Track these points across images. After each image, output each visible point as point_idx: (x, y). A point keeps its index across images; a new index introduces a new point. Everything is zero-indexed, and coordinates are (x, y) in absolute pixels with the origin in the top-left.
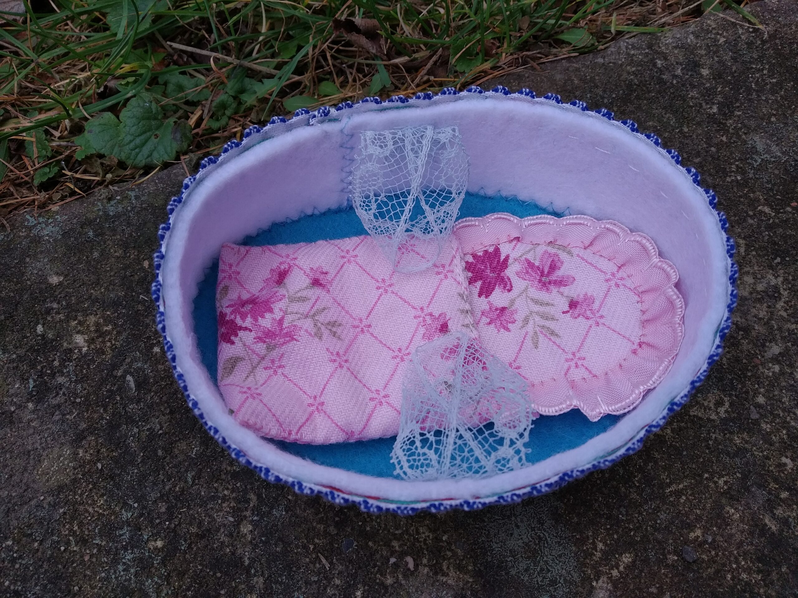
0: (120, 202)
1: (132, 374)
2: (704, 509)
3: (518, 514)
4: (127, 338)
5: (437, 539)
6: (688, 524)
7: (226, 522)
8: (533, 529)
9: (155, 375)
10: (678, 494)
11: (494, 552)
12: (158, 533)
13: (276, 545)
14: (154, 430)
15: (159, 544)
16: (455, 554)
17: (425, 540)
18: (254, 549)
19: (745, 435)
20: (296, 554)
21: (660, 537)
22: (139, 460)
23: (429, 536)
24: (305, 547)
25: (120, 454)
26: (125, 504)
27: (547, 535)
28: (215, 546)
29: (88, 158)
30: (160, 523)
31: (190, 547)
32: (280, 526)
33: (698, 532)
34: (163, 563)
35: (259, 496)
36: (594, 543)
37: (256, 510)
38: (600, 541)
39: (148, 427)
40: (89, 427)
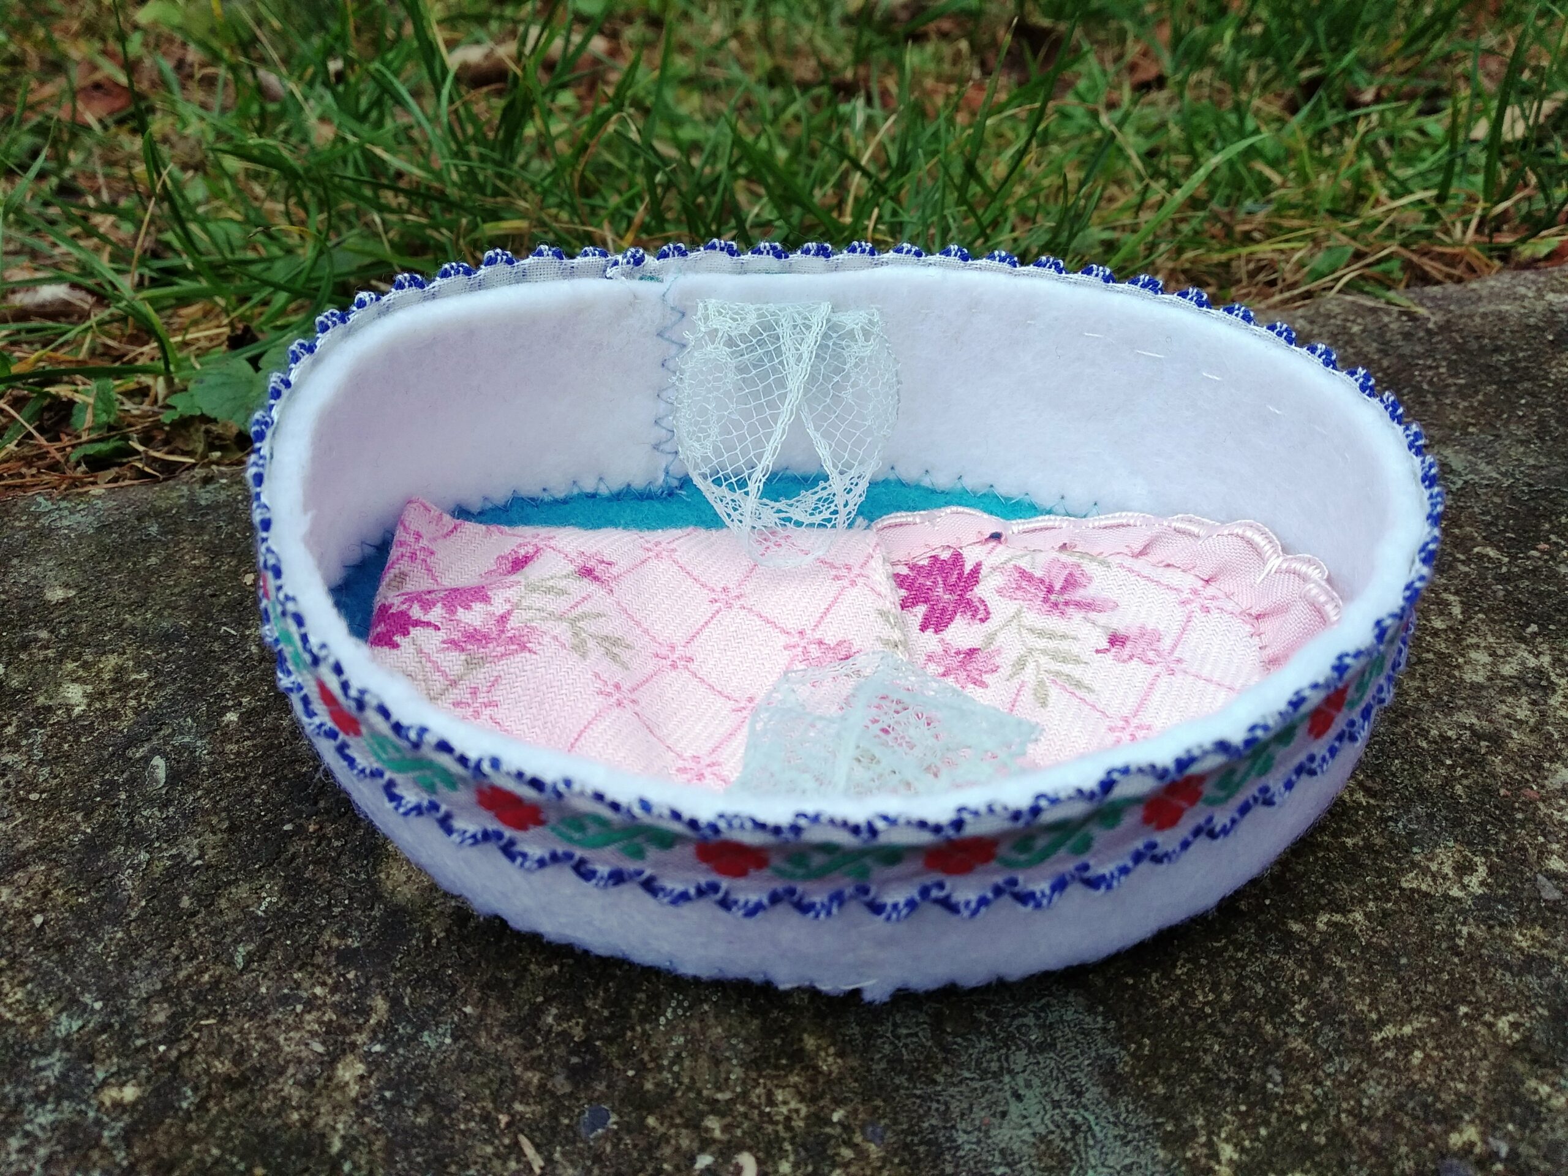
0: (225, 487)
1: (165, 755)
2: (1473, 1079)
3: (1018, 1068)
4: (175, 694)
5: (819, 1119)
6: (1441, 1113)
7: (304, 1054)
8: (1056, 1105)
9: (216, 761)
10: (1406, 1045)
11: (961, 1153)
12: (134, 1070)
13: (417, 1110)
14: (184, 859)
15: (130, 1093)
16: (861, 1154)
17: (788, 1119)
18: (359, 1116)
20: (463, 1133)
21: (1375, 1137)
22: (133, 915)
23: (797, 1111)
24: (486, 1118)
25: (94, 901)
26: (74, 1001)
27: (1092, 1118)
28: (265, 1105)
30: (144, 1048)
31: (202, 1106)
32: (433, 1071)
33: (1471, 1133)
34: (127, 1138)
35: (395, 1002)
36: (1210, 1144)
37: (385, 1032)
38: (1227, 1140)
39: (174, 851)
40: (42, 846)
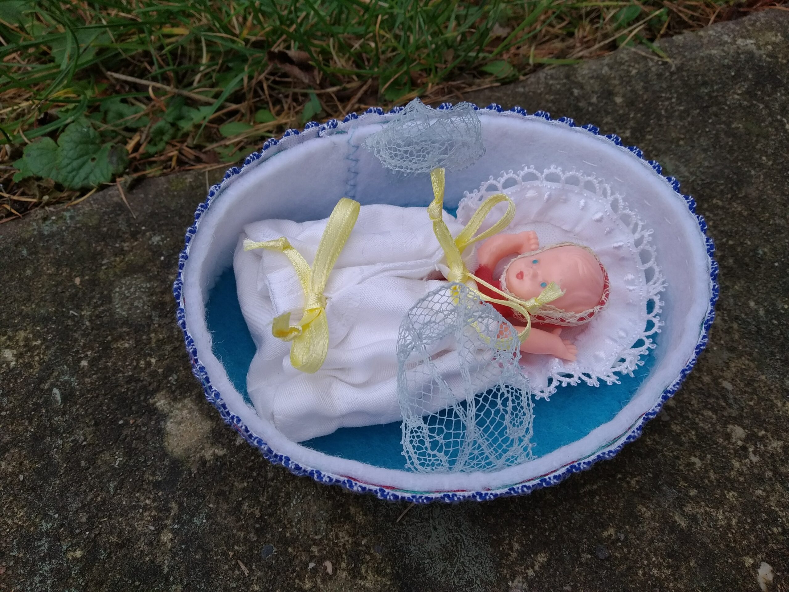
0: (55, 222)
1: (58, 387)
2: (617, 508)
3: (436, 516)
4: (55, 352)
5: (357, 544)
6: (602, 523)
7: (146, 531)
8: (450, 531)
9: (82, 388)
10: (592, 494)
11: (412, 555)
12: (78, 544)
13: (196, 552)
14: (78, 442)
15: (78, 554)
16: (373, 557)
17: (344, 544)
18: (173, 557)
19: (656, 437)
20: (216, 560)
21: (574, 536)
22: (62, 471)
23: (348, 541)
24: (224, 554)
25: (43, 466)
26: (46, 515)
27: (464, 536)
28: (135, 554)
29: (26, 181)
30: (80, 533)
31: (109, 556)
32: (200, 535)
33: (611, 531)
34: (82, 573)
35: (180, 504)
36: (510, 544)
37: (177, 518)
38: (516, 542)
39: (73, 438)
40: (14, 439)
